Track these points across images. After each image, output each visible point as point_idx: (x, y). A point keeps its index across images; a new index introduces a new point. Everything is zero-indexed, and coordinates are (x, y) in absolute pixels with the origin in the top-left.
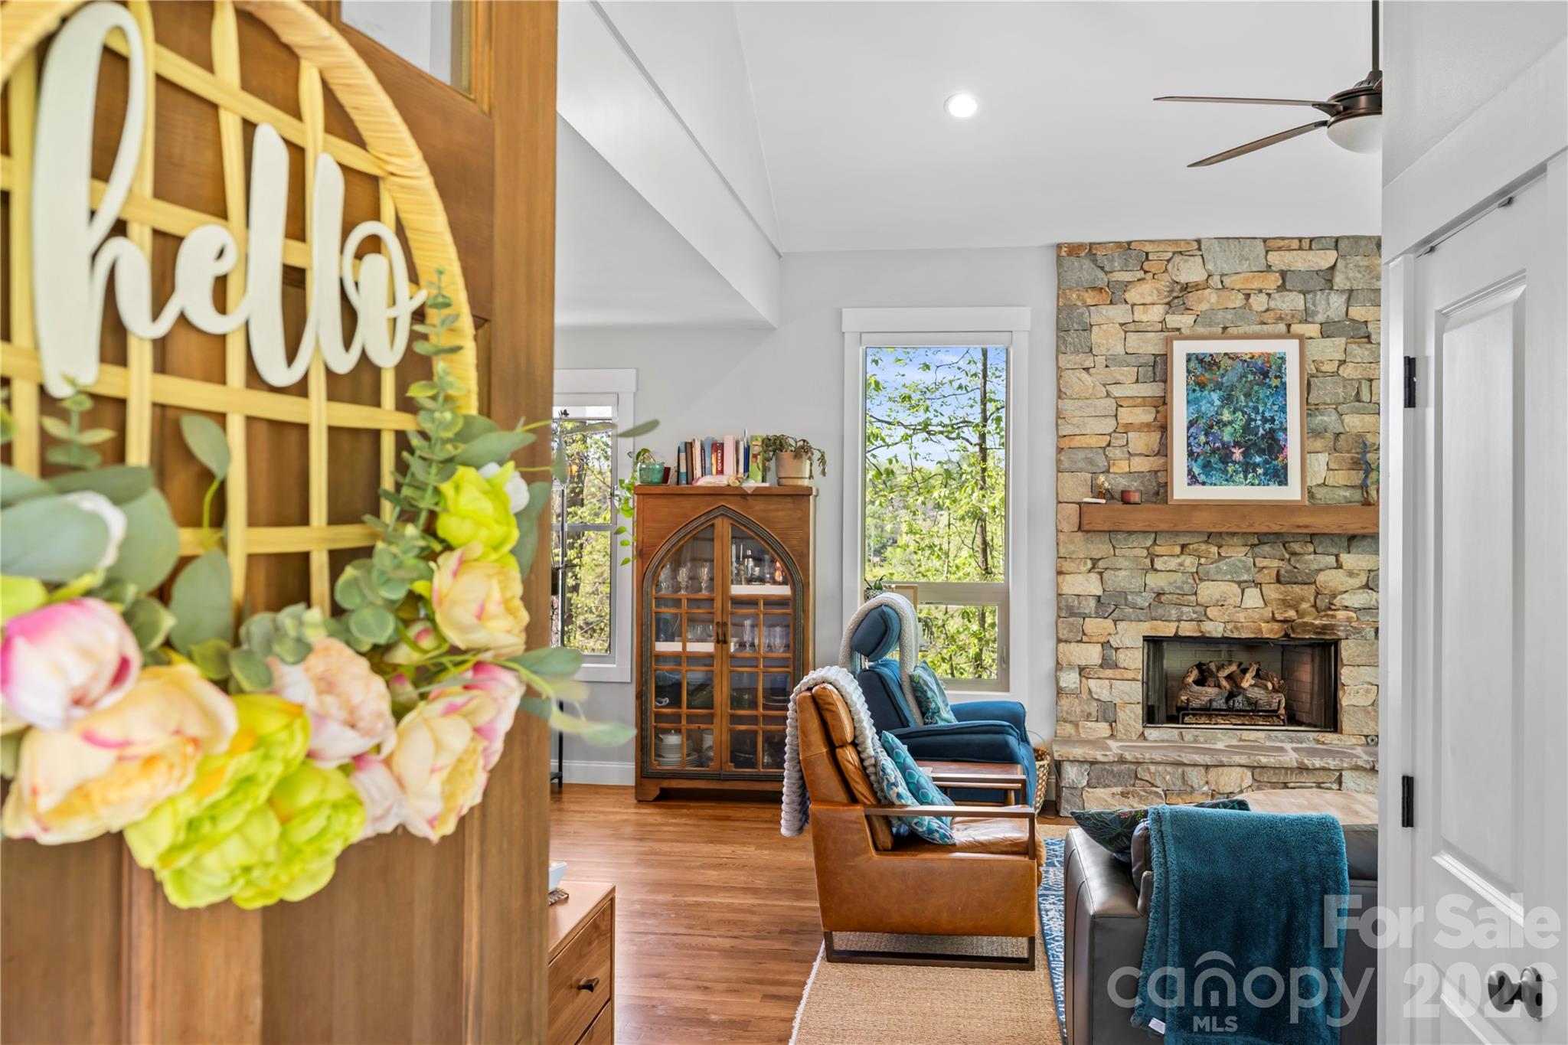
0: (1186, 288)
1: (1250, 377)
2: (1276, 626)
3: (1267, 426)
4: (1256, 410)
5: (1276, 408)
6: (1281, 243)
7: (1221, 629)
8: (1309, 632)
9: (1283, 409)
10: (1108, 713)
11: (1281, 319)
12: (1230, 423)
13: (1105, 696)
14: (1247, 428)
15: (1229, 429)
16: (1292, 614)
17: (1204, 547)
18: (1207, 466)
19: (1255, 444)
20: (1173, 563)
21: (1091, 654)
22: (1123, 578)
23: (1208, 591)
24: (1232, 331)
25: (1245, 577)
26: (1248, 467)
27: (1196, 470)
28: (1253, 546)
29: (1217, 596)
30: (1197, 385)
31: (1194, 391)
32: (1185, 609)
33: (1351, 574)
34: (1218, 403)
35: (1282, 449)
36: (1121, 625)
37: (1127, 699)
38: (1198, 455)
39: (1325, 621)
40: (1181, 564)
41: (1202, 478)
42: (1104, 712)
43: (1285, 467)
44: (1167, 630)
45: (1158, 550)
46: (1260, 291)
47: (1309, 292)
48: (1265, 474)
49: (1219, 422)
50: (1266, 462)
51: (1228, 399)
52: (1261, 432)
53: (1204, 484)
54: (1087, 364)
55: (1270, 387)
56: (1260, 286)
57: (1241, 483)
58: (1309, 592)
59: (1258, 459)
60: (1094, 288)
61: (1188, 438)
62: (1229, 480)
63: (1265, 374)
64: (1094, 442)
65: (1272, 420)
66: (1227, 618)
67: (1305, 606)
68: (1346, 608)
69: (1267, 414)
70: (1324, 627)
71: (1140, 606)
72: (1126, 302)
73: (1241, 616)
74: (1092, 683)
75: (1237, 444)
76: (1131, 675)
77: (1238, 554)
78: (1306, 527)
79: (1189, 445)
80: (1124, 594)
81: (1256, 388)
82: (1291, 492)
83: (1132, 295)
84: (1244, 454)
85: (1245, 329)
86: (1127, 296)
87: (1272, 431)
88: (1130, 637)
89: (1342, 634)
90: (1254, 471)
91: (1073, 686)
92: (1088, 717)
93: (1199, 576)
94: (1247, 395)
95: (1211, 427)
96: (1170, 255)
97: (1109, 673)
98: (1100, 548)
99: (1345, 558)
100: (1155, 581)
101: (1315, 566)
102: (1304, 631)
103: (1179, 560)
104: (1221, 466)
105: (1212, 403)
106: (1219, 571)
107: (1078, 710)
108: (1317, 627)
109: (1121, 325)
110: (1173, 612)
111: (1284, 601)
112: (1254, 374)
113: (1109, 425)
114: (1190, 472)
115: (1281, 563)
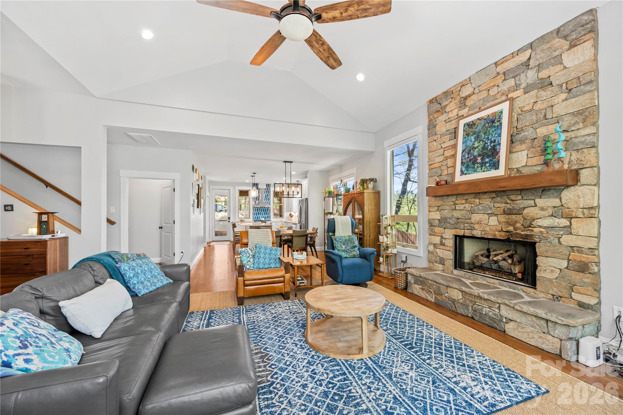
0: (466, 98)
1: (487, 125)
2: (503, 234)
3: (492, 144)
4: (488, 139)
5: (496, 135)
6: (503, 60)
7: (479, 234)
8: (518, 237)
9: (500, 135)
10: (442, 261)
11: (503, 94)
12: (477, 147)
13: (441, 255)
14: (484, 148)
15: (477, 150)
16: (511, 228)
17: (473, 200)
18: (467, 167)
19: (486, 154)
20: (462, 207)
21: (437, 240)
22: (446, 213)
23: (475, 218)
24: (482, 108)
25: (489, 212)
26: (483, 164)
27: (463, 169)
28: (493, 198)
29: (478, 220)
30: (467, 135)
31: (465, 138)
32: (466, 225)
33: (542, 209)
34: (473, 140)
35: (498, 153)
36: (446, 230)
37: (447, 257)
38: (465, 163)
39: (528, 233)
40: (465, 207)
41: (465, 172)
42: (441, 261)
43: (498, 161)
44: (461, 233)
45: (457, 202)
46: (495, 86)
47: (517, 76)
48: (489, 166)
49: (474, 147)
50: (491, 160)
51: (477, 138)
52: (490, 147)
53: (466, 174)
54: (435, 139)
55: (495, 127)
56: (494, 84)
57: (480, 171)
58: (519, 218)
59: (487, 160)
60: (437, 112)
61: (462, 157)
62: (475, 171)
63: (493, 122)
64: (437, 165)
65: (495, 141)
66: (482, 229)
67: (518, 225)
68: (540, 227)
69: (492, 139)
70: (527, 235)
71: (451, 223)
72: (446, 112)
73: (488, 229)
74: (438, 250)
75: (479, 155)
76: (448, 249)
77: (486, 201)
78: (504, 187)
79: (462, 160)
80: (446, 218)
81: (489, 129)
82: (501, 172)
83: (448, 109)
84: (482, 159)
85: (488, 105)
86: (446, 110)
87: (494, 146)
88: (449, 234)
89: (537, 240)
90: (485, 165)
91: (431, 250)
92: (436, 262)
93: (472, 212)
94: (485, 133)
95: (470, 151)
96: (460, 88)
97: (442, 247)
98: (439, 202)
99: (538, 201)
100: (456, 214)
101: (522, 206)
102: (516, 237)
103: (464, 206)
104: (473, 166)
105: (471, 141)
106: (478, 209)
107: (433, 259)
108: (522, 235)
109: (445, 121)
110: (462, 226)
111: (507, 222)
112: (488, 123)
113: (442, 158)
114: (461, 170)
115: (506, 205)
